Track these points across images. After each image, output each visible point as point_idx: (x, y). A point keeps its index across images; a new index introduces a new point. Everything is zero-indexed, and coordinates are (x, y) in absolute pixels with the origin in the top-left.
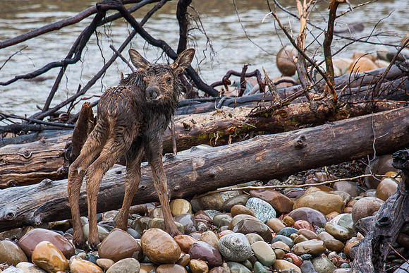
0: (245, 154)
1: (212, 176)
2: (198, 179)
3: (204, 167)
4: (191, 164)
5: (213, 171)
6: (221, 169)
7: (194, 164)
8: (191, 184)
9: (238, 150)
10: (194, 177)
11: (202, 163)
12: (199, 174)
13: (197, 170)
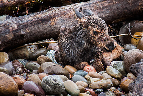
0: (44, 20)
1: (22, 36)
2: (13, 38)
3: (17, 30)
4: (8, 27)
5: (23, 32)
6: (28, 31)
7: (11, 28)
8: (9, 41)
9: (39, 18)
10: (10, 36)
11: (16, 27)
12: (14, 34)
13: (12, 31)
